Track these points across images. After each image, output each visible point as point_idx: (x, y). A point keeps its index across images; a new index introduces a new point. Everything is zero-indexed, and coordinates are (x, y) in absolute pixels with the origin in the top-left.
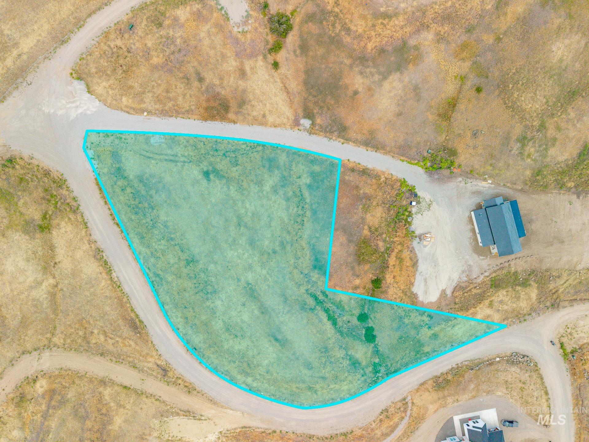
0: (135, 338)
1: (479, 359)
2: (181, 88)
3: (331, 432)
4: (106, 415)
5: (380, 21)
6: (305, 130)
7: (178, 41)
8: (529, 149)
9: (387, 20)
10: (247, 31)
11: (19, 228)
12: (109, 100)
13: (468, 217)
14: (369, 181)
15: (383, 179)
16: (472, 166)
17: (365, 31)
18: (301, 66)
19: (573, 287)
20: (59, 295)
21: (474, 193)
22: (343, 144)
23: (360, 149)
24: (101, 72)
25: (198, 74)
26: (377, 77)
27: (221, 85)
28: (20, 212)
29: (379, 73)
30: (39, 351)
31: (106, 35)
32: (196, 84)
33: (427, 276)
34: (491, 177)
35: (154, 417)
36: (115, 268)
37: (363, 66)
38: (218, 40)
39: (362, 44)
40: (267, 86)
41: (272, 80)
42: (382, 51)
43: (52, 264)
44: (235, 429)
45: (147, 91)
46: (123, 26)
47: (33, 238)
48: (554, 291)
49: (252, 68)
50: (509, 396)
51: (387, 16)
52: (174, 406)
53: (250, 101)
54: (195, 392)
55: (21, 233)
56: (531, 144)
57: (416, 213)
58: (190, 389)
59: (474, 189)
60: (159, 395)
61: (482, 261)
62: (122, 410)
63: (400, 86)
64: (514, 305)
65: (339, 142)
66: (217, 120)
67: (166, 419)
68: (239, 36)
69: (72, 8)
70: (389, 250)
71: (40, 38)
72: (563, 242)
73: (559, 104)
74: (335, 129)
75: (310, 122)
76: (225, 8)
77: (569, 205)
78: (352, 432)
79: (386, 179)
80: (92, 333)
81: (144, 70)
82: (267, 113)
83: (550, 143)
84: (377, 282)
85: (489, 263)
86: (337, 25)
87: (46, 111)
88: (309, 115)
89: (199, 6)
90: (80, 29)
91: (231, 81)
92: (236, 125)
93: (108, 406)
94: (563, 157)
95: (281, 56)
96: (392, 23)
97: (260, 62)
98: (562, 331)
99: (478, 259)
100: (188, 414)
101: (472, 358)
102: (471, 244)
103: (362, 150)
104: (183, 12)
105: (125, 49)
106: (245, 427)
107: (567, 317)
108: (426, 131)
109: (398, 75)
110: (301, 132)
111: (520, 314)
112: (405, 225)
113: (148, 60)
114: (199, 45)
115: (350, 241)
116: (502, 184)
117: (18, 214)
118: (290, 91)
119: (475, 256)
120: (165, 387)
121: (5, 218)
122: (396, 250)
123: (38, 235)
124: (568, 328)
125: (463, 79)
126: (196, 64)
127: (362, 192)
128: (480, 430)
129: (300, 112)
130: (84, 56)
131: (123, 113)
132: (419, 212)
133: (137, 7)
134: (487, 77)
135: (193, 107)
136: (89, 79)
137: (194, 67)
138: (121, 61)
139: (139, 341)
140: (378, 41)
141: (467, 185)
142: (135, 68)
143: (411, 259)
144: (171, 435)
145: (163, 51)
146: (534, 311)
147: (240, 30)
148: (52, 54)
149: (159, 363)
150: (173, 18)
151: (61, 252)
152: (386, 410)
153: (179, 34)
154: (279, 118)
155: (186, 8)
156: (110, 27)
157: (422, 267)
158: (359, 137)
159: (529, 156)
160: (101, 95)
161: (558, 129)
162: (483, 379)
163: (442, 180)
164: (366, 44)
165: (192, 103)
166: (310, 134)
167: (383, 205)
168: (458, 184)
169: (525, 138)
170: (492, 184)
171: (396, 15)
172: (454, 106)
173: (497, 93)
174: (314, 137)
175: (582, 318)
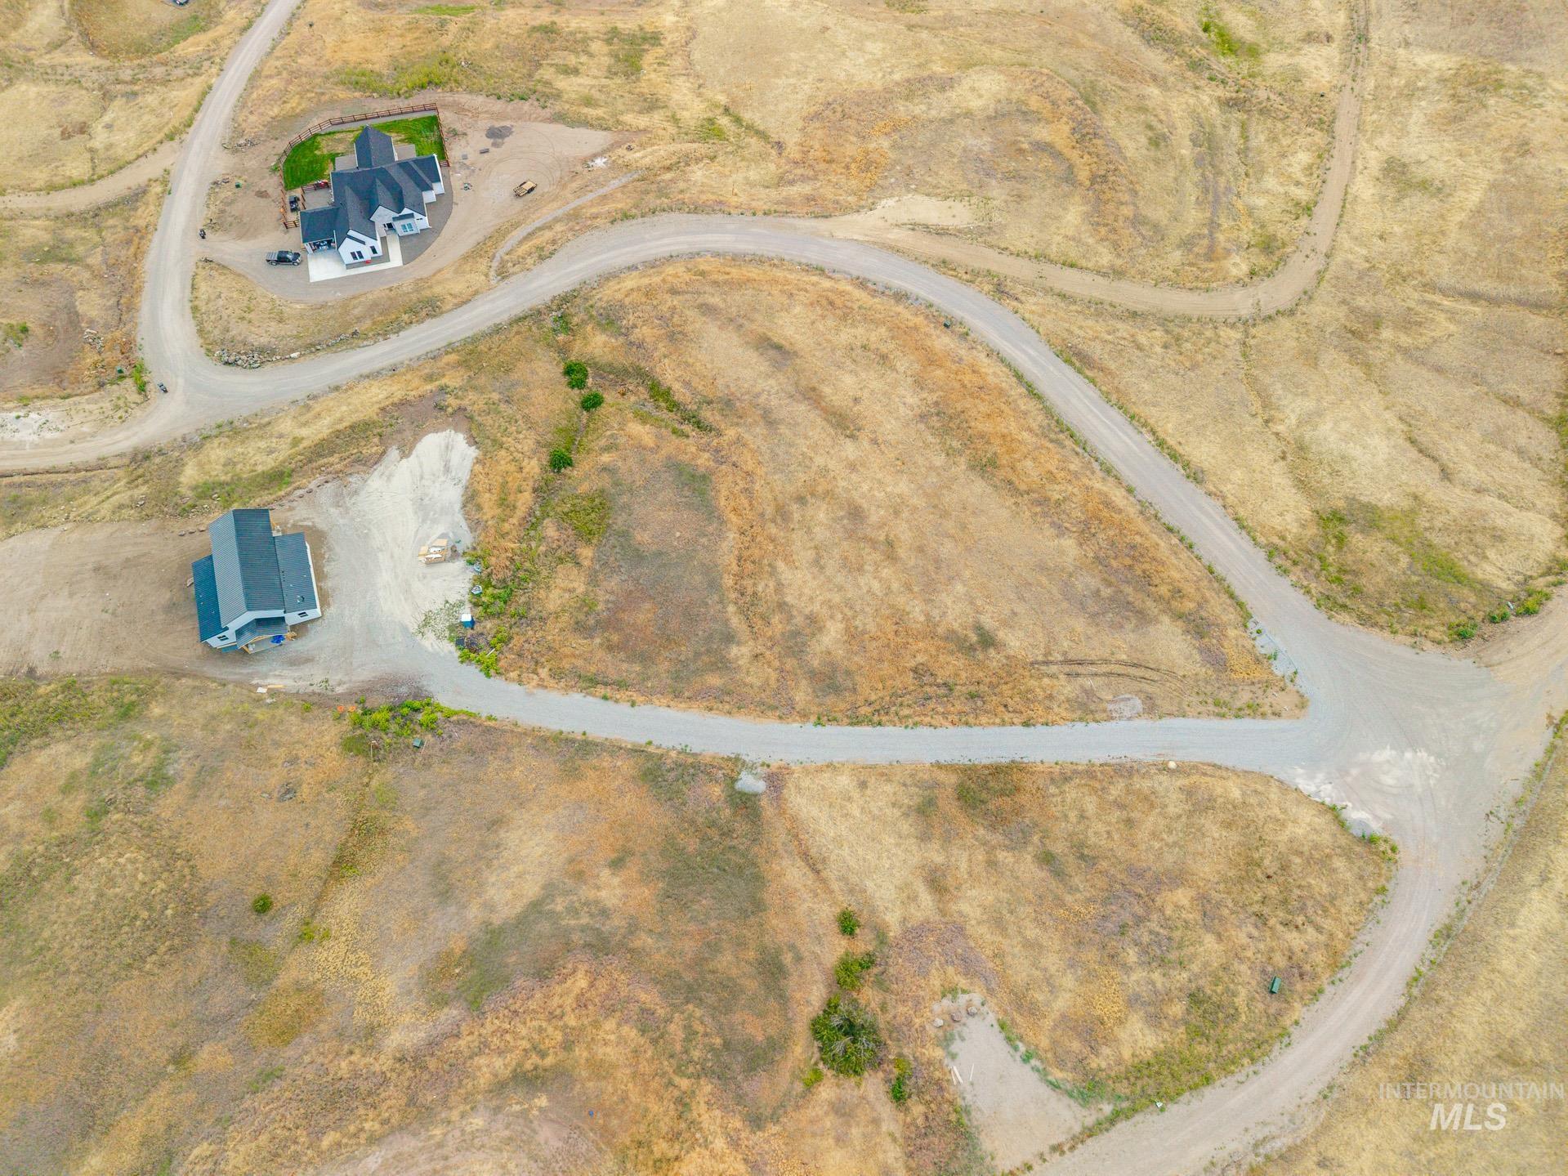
0: (1076, 341)
1: (336, 352)
2: (1095, 833)
3: (655, 218)
4: (1098, 224)
5: (549, 1061)
6: (753, 767)
7: (1132, 955)
8: (143, 761)
9: (528, 1066)
10: (944, 996)
11: (1387, 515)
12: (1274, 794)
13: (329, 605)
14: (580, 663)
15: (544, 672)
16: (303, 719)
17: (596, 1024)
18: (774, 922)
19: (90, 491)
20: (1257, 406)
21: (308, 660)
22: (650, 743)
23: (605, 735)
24: (1320, 861)
25: (1059, 874)
26: (559, 905)
27: (991, 849)
28: (1400, 545)
29: (553, 916)
30: (1262, 315)
31: (1338, 962)
32: (1059, 848)
33: (443, 479)
34: (258, 700)
35: (1004, 226)
36: (1151, 449)
37: (598, 932)
38: (1021, 970)
39: (602, 986)
40: (864, 859)
41: (854, 879)
42: (545, 972)
43: (1289, 457)
44: (843, 215)
45: (1184, 819)
46: (1299, 987)
47: (1351, 500)
48: (140, 481)
49: (913, 898)
50: (278, 302)
51: (527, 1080)
52: (969, 242)
53: (906, 815)
54: (932, 262)
55: (1380, 504)
56: (138, 772)
57: (461, 603)
58: (944, 265)
59: (306, 670)
60: (1003, 257)
61: (306, 516)
62: (1070, 234)
63: (492, 892)
64: (240, 450)
65: (658, 747)
66: (986, 767)
67: (981, 224)
68: (963, 982)
69: (1458, 1026)
70: (532, 523)
71: (1511, 932)
72: (96, 570)
73: (35, 873)
74: (671, 776)
75: (738, 786)
76: (1018, 1058)
77: (62, 650)
78: (612, 222)
79: (535, 672)
80: (1165, 347)
81: (1207, 870)
82: (856, 794)
83: (84, 779)
84: (560, 463)
85: (289, 514)
86: (681, 1035)
87: (1423, 754)
88: (745, 803)
89: (1094, 1063)
90: (1415, 974)
91: (963, 860)
92: (933, 761)
93: (1098, 238)
94: (53, 752)
95: (835, 948)
96: (512, 1058)
97: (892, 920)
98: (138, 412)
99: (316, 520)
100: (940, 231)
101: (352, 352)
102: (330, 549)
103: (597, 733)
104: (1140, 1044)
105: (1272, 922)
106: (825, 218)
107: (120, 436)
108: (422, 793)
109: (497, 920)
110: (761, 761)
111: (228, 437)
112: (489, 575)
113: (1203, 898)
114: (1072, 949)
115: (625, 534)
116: (230, 687)
117: (1403, 540)
118: (800, 863)
119: (321, 525)
120: (994, 268)
121: (1426, 529)
122: (514, 521)
123: (1341, 504)
124: (120, 418)
125: (305, 936)
126: (1069, 898)
127: (598, 641)
128: (351, 233)
129: (768, 810)
130: (1377, 899)
131: (1230, 765)
132: (453, 608)
133: (1277, 1047)
134: (233, 942)
135: (1053, 790)
136: (1343, 841)
137: (1073, 890)
138: (1272, 890)
139: (1066, 335)
140: (556, 998)
141: (323, 678)
142: (1230, 874)
143: (479, 508)
144: (965, 204)
145: (1166, 923)
146: (195, 444)
147: (963, 999)
148: (1464, 898)
149: (1015, 303)
150: (1166, 1024)
151: (1279, 478)
152: (543, 258)
153: (1134, 977)
154: (822, 786)
155: (1133, 1055)
156: (1333, 983)
157: (453, 495)
158: (606, 762)
159: (148, 745)
160: (1298, 803)
161: (50, 817)
162: (331, 323)
163: (389, 683)
164: (592, 985)
165: (1059, 799)
166: (737, 759)
167: (544, 614)
168: (346, 679)
169: (151, 785)
170: (258, 686)
171: (500, 1087)
172: (338, 862)
173: (212, 897)
174: (727, 751)
175: (83, 437)
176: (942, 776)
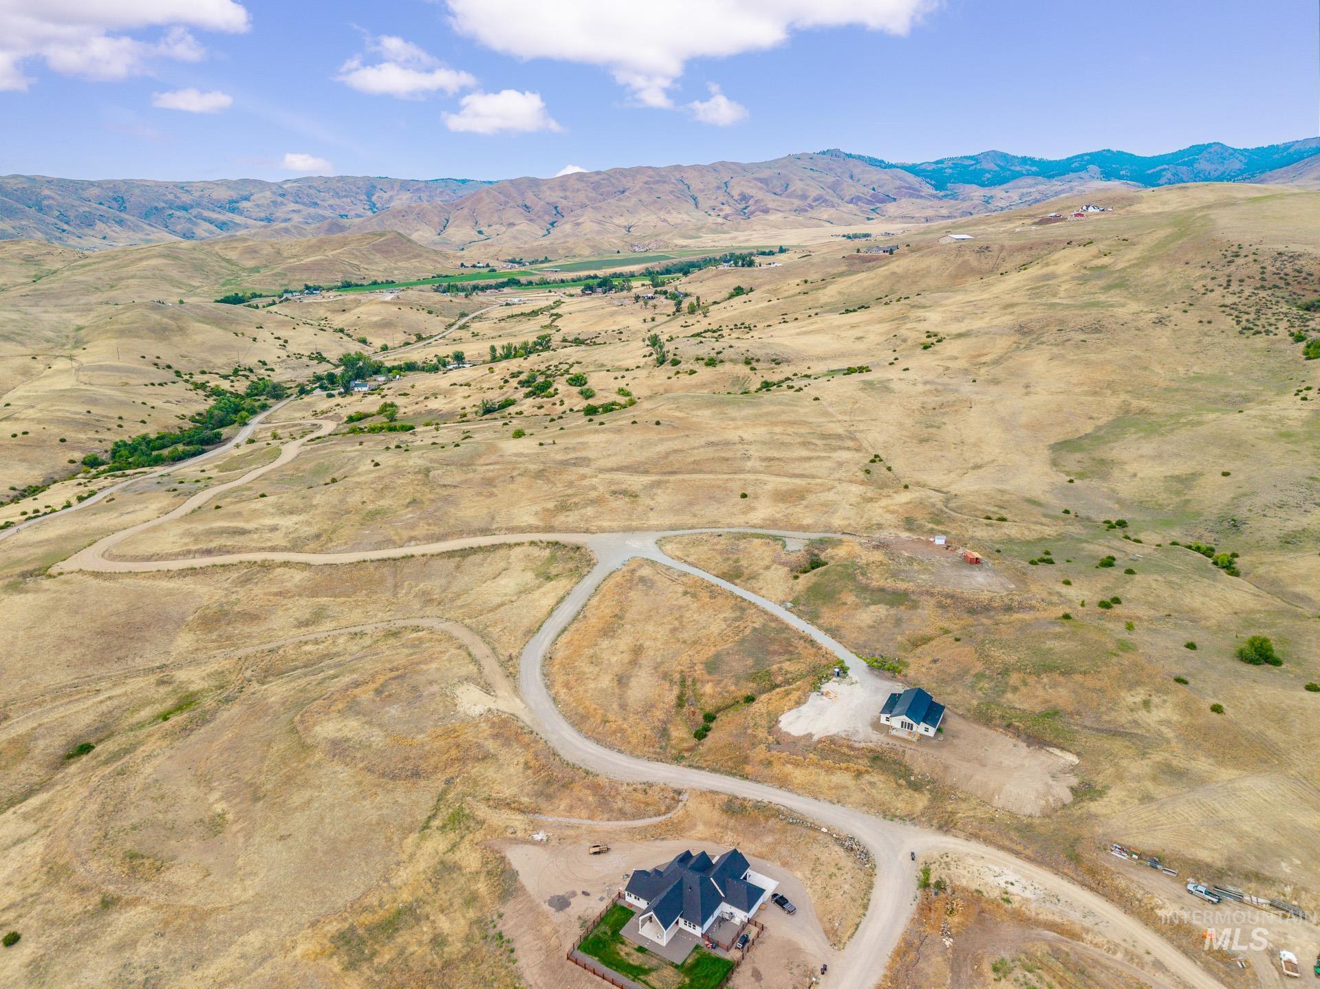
0: (520, 637)
1: (802, 815)
3: (577, 763)
6: (785, 607)
11: (537, 572)
12: (669, 551)
14: (809, 648)
15: (824, 652)
20: (507, 605)
28: (549, 567)
29: (872, 600)
30: (448, 620)
33: (804, 715)
35: (460, 677)
38: (768, 553)
41: (785, 579)
42: (882, 590)
44: (505, 713)
45: (695, 555)
47: (537, 578)
49: (776, 570)
50: (809, 883)
52: (486, 678)
54: (512, 678)
55: (534, 574)
57: (834, 682)
58: (510, 676)
60: (486, 668)
61: (874, 734)
66: (726, 580)
67: (465, 682)
71: (663, 523)
74: (809, 614)
75: (793, 606)
78: (597, 775)
79: (826, 654)
85: (881, 739)
86: (858, 572)
87: (627, 543)
92: (737, 586)
97: (786, 572)
98: (936, 855)
99: (870, 732)
100: (486, 687)
101: (794, 808)
102: (872, 719)
103: (821, 633)
105: (705, 540)
107: (952, 846)
110: (782, 607)
111: (890, 811)
115: (754, 667)
117: (546, 568)
118: (794, 590)
122: (790, 687)
123: (541, 579)
124: (947, 857)
126: (741, 556)
132: (838, 683)
143: (799, 698)
146: (910, 818)
148: (657, 531)
149: (514, 654)
151: (541, 590)
152: (651, 785)
157: (805, 708)
158: (826, 625)
160: (666, 549)
162: (789, 839)
163: (879, 677)
165: (717, 568)
166: (787, 610)
168: (895, 686)
175: (975, 857)
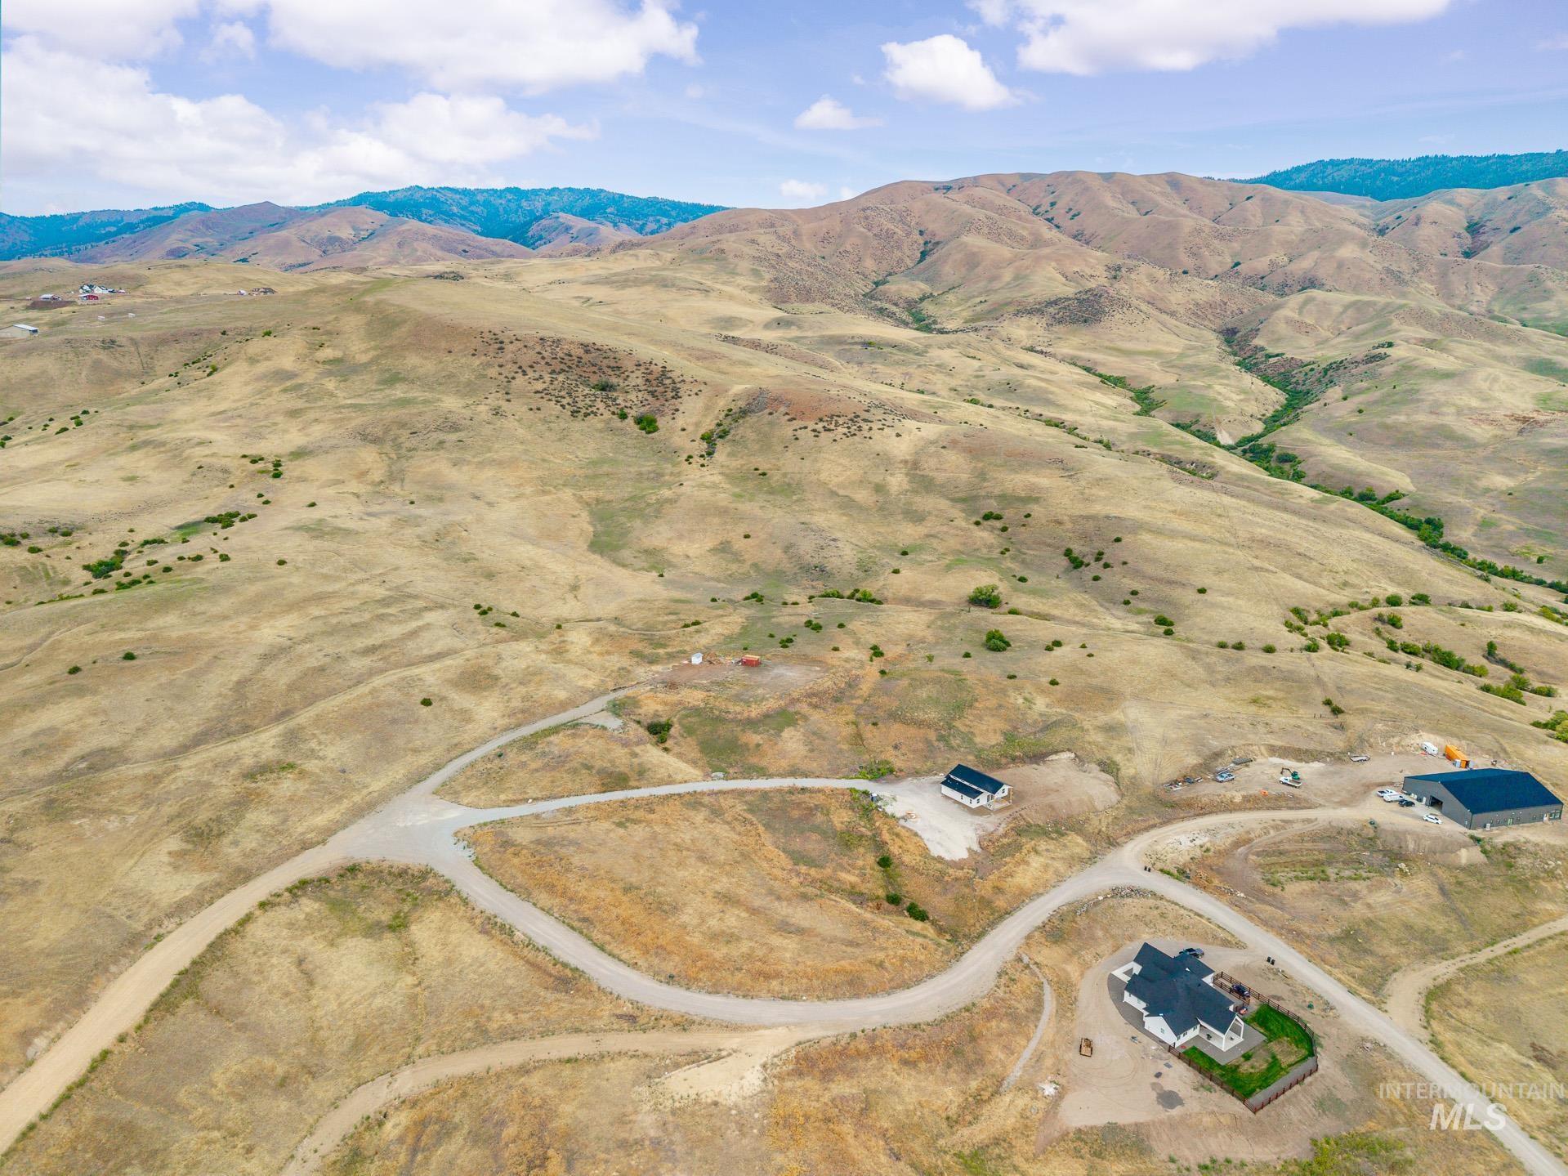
1: (1077, 901)
2: (568, 778)
6: (718, 778)
7: (556, 752)
10: (628, 731)
12: (482, 803)
13: (942, 794)
14: (814, 796)
15: (828, 793)
18: (693, 742)
19: (1114, 823)
20: (424, 995)
22: (768, 779)
23: (787, 778)
24: (470, 788)
25: (584, 765)
30: (389, 1074)
31: (472, 766)
32: (585, 771)
33: (939, 842)
35: (635, 1083)
38: (599, 743)
39: (745, 716)
40: (664, 760)
42: (766, 717)
43: (411, 961)
44: (787, 1051)
46: (491, 757)
47: (379, 939)
48: (1097, 832)
49: (642, 751)
52: (666, 1054)
53: (650, 770)
54: (695, 1026)
55: (360, 938)
57: (884, 806)
60: (633, 1048)
61: (989, 819)
62: (570, 1092)
64: (1067, 852)
65: (761, 778)
66: (618, 790)
67: (657, 1080)
68: (621, 735)
70: (877, 833)
74: (752, 773)
75: (723, 773)
76: (600, 725)
77: (1037, 773)
78: (974, 1004)
79: (832, 792)
81: (521, 775)
82: (671, 775)
83: (970, 736)
84: (884, 860)
85: (998, 817)
87: (402, 825)
89: (573, 731)
91: (624, 761)
92: (640, 789)
99: (982, 818)
100: (696, 1057)
101: (1067, 901)
102: (963, 810)
103: (791, 779)
105: (497, 768)
106: (800, 1043)
108: (847, 756)
109: (792, 728)
110: (716, 780)
111: (1084, 859)
112: (880, 814)
113: (524, 768)
114: (580, 750)
118: (690, 760)
119: (977, 817)
120: (641, 1036)
122: (885, 831)
123: (387, 935)
127: (811, 804)
129: (708, 769)
130: (448, 783)
132: (887, 804)
133: (504, 744)
134: (876, 717)
136: (455, 795)
137: (579, 762)
138: (493, 776)
140: (758, 712)
141: (921, 778)
142: (511, 776)
143: (907, 832)
144: (677, 1097)
145: (541, 760)
146: (1095, 853)
147: (621, 731)
148: (407, 790)
149: (618, 1011)
152: (1005, 973)
153: (556, 749)
154: (688, 777)
155: (559, 734)
156: (476, 761)
157: (926, 835)
158: (781, 771)
160: (472, 803)
161: (968, 726)
162: (1105, 922)
163: (892, 783)
164: (749, 716)
165: (584, 785)
166: (727, 779)
167: (843, 807)
168: (910, 780)
169: (943, 737)
172: (860, 737)
173: (892, 720)
174: (733, 781)
176: (637, 784)
